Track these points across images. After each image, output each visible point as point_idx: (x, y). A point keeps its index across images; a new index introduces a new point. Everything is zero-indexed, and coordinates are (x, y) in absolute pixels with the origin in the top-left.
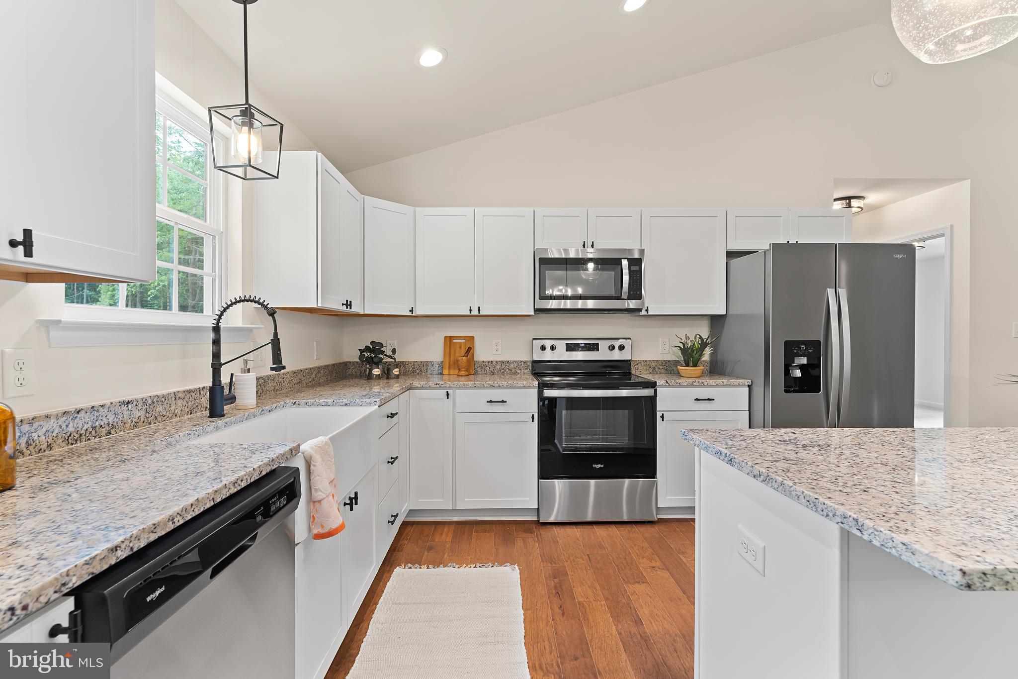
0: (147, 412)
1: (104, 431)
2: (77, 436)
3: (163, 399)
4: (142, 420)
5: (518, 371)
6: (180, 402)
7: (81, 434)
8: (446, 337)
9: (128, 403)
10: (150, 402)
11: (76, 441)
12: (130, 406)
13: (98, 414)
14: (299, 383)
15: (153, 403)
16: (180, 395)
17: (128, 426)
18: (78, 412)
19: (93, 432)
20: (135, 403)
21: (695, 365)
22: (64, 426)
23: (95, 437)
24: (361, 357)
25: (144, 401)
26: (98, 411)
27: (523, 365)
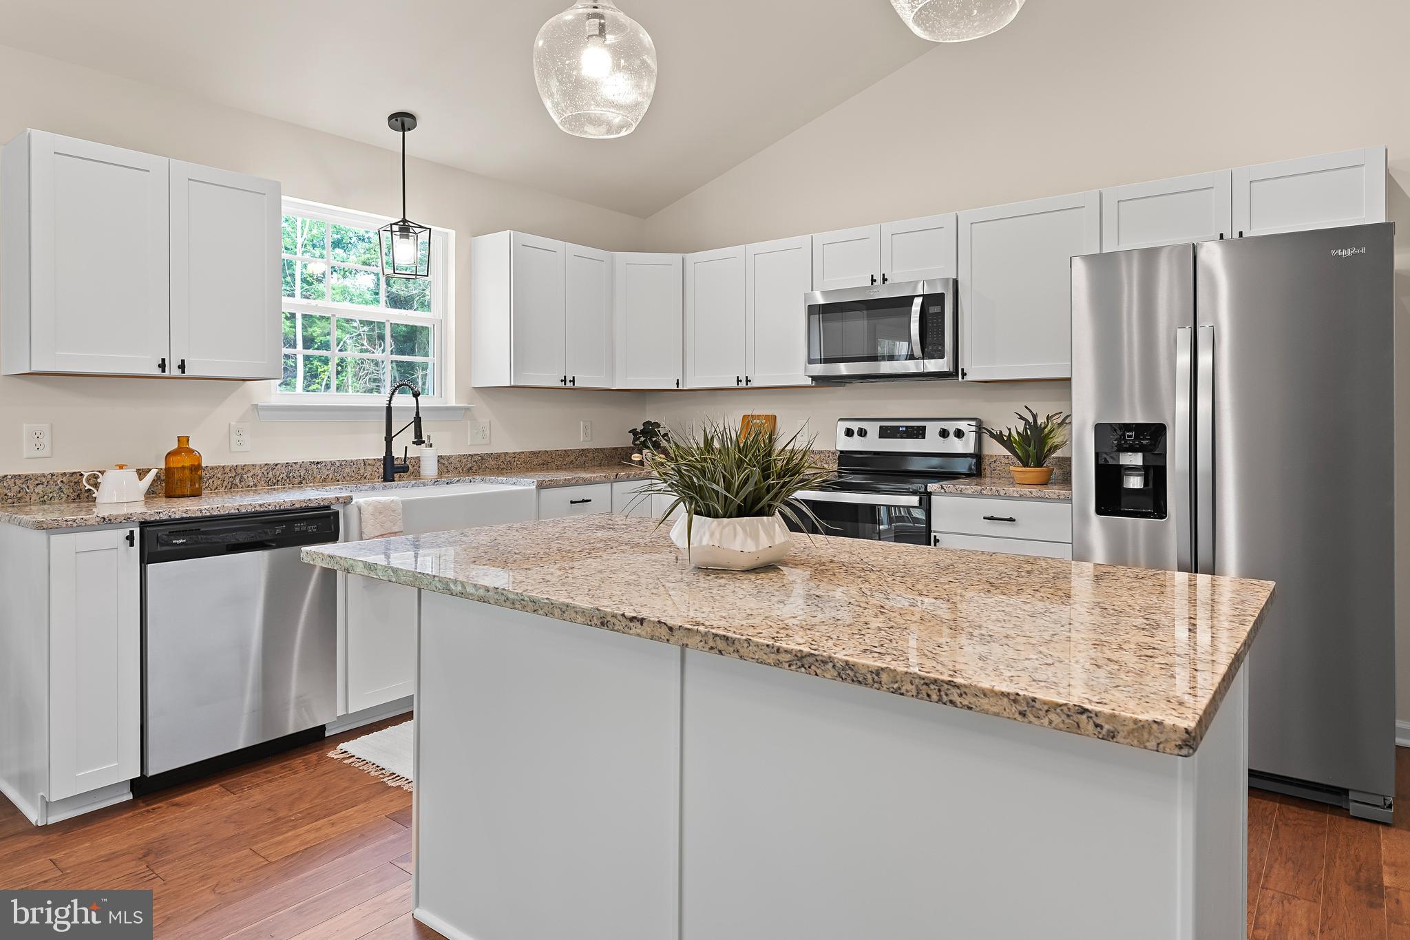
0: (335, 472)
1: (297, 481)
2: (275, 481)
3: (352, 464)
4: (330, 477)
5: (825, 465)
6: (369, 468)
7: (278, 481)
8: (744, 416)
9: (318, 463)
10: (338, 464)
11: (274, 484)
12: (319, 466)
13: (292, 468)
14: (544, 464)
15: (341, 465)
16: (370, 462)
17: (317, 480)
18: (276, 465)
19: (288, 480)
20: (324, 464)
21: (1039, 464)
22: (265, 473)
23: (289, 484)
24: (635, 439)
25: (333, 464)
26: (292, 466)
27: (831, 457)
